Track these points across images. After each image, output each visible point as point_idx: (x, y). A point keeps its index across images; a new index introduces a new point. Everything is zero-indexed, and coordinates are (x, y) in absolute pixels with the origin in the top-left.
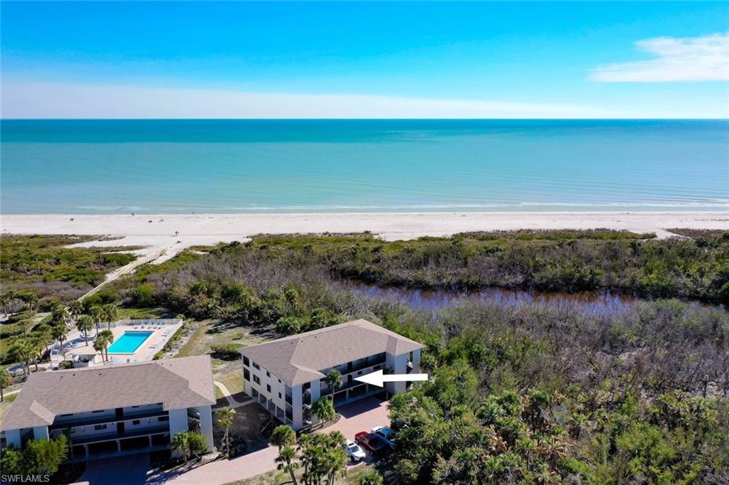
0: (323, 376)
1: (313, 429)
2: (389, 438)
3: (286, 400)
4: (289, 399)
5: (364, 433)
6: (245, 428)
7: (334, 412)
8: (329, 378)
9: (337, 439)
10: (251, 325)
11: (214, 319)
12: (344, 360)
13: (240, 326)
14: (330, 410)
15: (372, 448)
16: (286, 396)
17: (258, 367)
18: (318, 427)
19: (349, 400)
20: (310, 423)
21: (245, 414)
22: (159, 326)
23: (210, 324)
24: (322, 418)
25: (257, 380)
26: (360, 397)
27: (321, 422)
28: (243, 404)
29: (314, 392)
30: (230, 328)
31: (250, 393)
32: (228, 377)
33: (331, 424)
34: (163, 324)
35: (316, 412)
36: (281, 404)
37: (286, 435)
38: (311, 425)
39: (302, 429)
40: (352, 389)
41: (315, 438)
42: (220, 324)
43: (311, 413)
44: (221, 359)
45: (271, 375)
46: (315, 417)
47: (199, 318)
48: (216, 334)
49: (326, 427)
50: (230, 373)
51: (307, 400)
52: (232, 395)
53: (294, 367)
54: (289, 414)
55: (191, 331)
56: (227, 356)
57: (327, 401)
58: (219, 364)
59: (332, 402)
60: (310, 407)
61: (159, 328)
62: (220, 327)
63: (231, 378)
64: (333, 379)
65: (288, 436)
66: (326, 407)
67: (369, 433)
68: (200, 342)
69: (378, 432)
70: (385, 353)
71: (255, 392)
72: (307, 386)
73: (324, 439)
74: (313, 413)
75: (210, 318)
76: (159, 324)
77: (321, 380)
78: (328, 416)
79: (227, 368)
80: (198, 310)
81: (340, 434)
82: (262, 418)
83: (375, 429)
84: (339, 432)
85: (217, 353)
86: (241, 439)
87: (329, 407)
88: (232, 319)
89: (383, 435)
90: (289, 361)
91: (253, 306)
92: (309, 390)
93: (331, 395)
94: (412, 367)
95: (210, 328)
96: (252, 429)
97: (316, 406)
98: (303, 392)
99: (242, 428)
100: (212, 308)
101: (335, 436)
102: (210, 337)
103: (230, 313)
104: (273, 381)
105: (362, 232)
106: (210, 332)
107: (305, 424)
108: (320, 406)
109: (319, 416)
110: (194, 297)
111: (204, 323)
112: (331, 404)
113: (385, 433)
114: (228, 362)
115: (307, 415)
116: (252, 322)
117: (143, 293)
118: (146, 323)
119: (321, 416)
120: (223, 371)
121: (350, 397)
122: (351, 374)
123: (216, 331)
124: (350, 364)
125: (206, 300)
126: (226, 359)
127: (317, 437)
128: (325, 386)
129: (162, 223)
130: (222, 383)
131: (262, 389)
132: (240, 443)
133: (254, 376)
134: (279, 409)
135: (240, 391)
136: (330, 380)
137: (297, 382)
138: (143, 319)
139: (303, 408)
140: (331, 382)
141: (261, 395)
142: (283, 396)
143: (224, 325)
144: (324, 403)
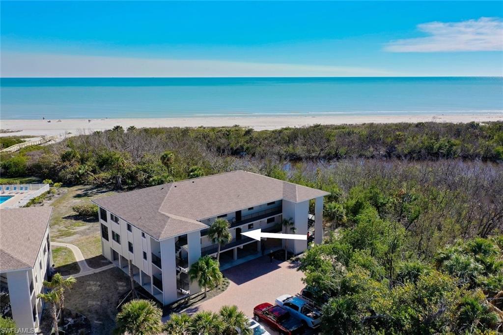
0: (204, 226)
1: (192, 301)
2: (306, 311)
3: (153, 262)
4: (157, 261)
5: (266, 305)
6: (94, 303)
7: (221, 276)
8: (212, 231)
9: (233, 319)
10: (125, 189)
11: (85, 185)
12: (231, 209)
13: (113, 190)
14: (215, 273)
15: (281, 328)
16: (153, 255)
17: (116, 220)
18: (199, 298)
19: (237, 261)
20: (187, 292)
21: (98, 283)
22: (21, 191)
23: (81, 190)
24: (204, 285)
25: (116, 237)
26: (251, 258)
27: (203, 290)
28: (98, 270)
29: (192, 249)
30: (101, 192)
31: (109, 256)
32: (87, 239)
33: (217, 294)
34: (26, 189)
35: (196, 277)
36: (147, 267)
37: (141, 318)
38: (188, 296)
39: (176, 302)
40: (241, 246)
41: (196, 321)
42: (92, 189)
43: (189, 277)
44: (84, 221)
45: (133, 228)
46: (195, 284)
47: (68, 184)
48: (86, 197)
49: (210, 297)
50: (91, 235)
51: (182, 261)
52: (86, 260)
53: (164, 215)
54: (158, 282)
55: (57, 196)
56: (91, 218)
57: (211, 261)
58: (79, 226)
59: (218, 263)
60: (186, 270)
61: (22, 193)
62: (90, 191)
63: (89, 240)
64: (219, 231)
65: (145, 320)
66: (211, 269)
67: (274, 304)
68: (65, 205)
69: (287, 304)
70: (281, 201)
71: (115, 254)
72: (182, 240)
73: (210, 323)
74: (192, 278)
75: (81, 184)
76: (21, 189)
77: (203, 233)
78: (214, 283)
79: (88, 229)
80: (69, 176)
81: (238, 311)
82: (120, 288)
83: (281, 299)
84: (235, 308)
85: (80, 214)
86: (86, 319)
87: (214, 270)
88: (106, 185)
89: (296, 308)
90: (158, 209)
91: (127, 171)
92: (185, 247)
93: (215, 255)
94: (313, 219)
95: (79, 192)
96: (105, 303)
97: (196, 269)
98: (177, 250)
99: (90, 302)
100: (83, 174)
101: (230, 316)
102: (78, 200)
103: (103, 179)
104: (135, 237)
105: (232, 126)
106: (79, 196)
107: (181, 294)
108: (201, 269)
109: (200, 282)
110: (65, 164)
111: (75, 188)
112: (216, 265)
113: (299, 305)
114: (91, 224)
115: (182, 282)
116: (125, 187)
117: (14, 162)
118: (8, 189)
119: (204, 282)
120: (83, 233)
121: (239, 257)
122: (241, 227)
123: (86, 195)
124: (238, 213)
125: (77, 166)
126: (90, 221)
127: (200, 318)
128: (207, 241)
129: (60, 123)
130: (77, 245)
131: (122, 250)
132: (82, 326)
133: (113, 232)
134: (144, 275)
135: (98, 255)
136: (214, 232)
137: (168, 234)
138: (5, 184)
139: (178, 272)
140: (216, 235)
141: (123, 258)
142: (149, 256)
143: (95, 190)
144: (207, 263)
